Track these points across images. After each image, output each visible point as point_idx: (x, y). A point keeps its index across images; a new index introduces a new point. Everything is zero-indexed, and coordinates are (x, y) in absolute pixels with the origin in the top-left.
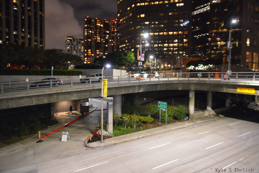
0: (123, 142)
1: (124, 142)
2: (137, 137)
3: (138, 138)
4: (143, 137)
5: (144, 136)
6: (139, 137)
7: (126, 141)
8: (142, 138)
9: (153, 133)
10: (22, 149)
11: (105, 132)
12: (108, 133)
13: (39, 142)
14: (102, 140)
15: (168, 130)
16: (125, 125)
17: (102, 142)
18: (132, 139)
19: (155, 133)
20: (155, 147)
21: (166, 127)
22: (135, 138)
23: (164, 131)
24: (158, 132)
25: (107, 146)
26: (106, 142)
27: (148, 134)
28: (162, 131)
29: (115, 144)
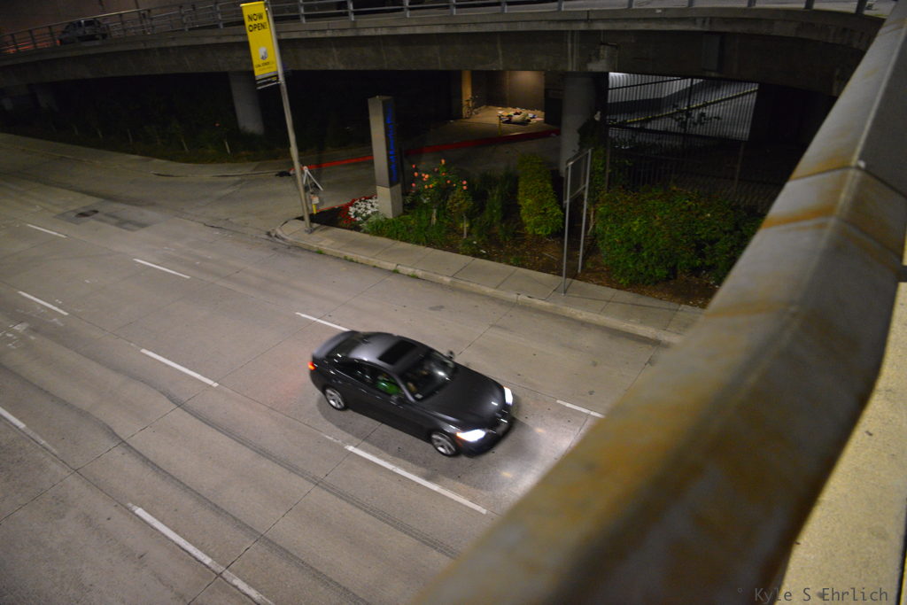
0: (342, 257)
1: (346, 258)
2: (392, 266)
3: (396, 272)
4: (415, 277)
7: (355, 260)
9: (462, 282)
10: (237, 179)
11: (372, 206)
12: (369, 212)
13: (282, 174)
14: (308, 225)
15: (548, 304)
16: (435, 211)
17: (306, 231)
18: (375, 262)
19: (471, 285)
20: (315, 319)
21: (565, 292)
22: (386, 264)
23: (520, 297)
24: (489, 291)
25: (296, 248)
26: (317, 235)
27: (441, 277)
28: (513, 296)
29: (320, 253)
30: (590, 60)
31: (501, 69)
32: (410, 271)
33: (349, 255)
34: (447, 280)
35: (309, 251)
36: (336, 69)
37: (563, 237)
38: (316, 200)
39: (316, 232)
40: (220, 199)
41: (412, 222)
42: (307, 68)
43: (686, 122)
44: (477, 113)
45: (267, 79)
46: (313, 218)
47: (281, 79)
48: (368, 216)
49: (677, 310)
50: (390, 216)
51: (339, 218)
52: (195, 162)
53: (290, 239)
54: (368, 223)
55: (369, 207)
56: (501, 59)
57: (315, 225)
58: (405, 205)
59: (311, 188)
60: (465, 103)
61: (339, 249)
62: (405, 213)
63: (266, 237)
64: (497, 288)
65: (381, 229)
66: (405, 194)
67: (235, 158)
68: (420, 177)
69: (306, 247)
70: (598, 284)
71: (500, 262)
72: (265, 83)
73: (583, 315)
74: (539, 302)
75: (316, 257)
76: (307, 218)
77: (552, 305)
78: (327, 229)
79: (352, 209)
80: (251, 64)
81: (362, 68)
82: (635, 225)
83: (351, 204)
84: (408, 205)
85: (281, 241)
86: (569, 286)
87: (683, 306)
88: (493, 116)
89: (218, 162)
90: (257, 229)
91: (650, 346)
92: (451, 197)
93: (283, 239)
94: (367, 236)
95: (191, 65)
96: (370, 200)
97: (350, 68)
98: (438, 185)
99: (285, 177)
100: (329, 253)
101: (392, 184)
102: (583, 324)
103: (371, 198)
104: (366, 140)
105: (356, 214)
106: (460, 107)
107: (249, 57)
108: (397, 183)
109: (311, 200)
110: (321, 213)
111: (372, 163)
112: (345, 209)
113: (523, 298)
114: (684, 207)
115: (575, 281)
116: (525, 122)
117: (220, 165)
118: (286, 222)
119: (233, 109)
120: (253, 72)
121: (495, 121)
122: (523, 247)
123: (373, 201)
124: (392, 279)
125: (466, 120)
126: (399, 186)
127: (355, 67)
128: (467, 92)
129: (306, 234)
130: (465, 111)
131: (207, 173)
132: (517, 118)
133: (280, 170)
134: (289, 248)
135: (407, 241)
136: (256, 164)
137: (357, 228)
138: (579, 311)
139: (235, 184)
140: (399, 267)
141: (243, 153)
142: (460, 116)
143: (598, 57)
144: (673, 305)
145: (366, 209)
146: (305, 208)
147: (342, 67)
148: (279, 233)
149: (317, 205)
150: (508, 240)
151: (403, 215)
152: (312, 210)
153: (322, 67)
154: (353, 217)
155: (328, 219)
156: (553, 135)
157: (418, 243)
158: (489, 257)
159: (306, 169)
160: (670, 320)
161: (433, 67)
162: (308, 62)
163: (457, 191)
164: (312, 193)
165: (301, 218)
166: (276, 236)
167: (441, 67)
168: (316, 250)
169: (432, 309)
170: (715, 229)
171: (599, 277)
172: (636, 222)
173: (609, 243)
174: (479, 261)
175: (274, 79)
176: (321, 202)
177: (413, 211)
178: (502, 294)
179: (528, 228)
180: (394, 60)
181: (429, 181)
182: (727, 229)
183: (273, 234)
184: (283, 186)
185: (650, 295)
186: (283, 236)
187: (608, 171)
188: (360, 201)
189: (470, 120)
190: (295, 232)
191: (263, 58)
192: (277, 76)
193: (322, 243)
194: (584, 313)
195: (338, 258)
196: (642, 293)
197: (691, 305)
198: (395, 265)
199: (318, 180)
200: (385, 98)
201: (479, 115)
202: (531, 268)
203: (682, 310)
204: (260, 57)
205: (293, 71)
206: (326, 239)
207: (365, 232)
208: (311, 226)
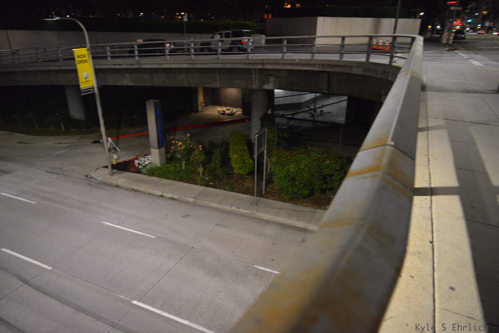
0: (131, 188)
1: (133, 189)
2: (159, 193)
3: (162, 196)
4: (173, 199)
5: (175, 197)
6: (165, 194)
7: (138, 190)
8: (169, 198)
9: (199, 201)
10: (68, 145)
11: (148, 160)
12: (146, 163)
13: (95, 142)
14: (111, 171)
15: (247, 212)
16: (184, 162)
17: (109, 174)
18: (150, 191)
19: (205, 202)
20: (113, 225)
21: (256, 205)
22: (156, 192)
23: (232, 208)
24: (215, 205)
25: (103, 184)
26: (116, 176)
27: (188, 199)
28: (228, 208)
29: (117, 186)
30: (264, 84)
31: (218, 87)
32: (170, 195)
33: (135, 187)
34: (191, 200)
35: (111, 185)
36: (128, 85)
37: (254, 174)
38: (115, 157)
39: (115, 174)
40: (58, 156)
41: (171, 168)
42: (111, 84)
43: (314, 115)
44: (206, 109)
45: (88, 90)
46: (114, 167)
47: (96, 90)
48: (146, 165)
49: (315, 212)
50: (158, 165)
51: (129, 166)
52: (42, 135)
53: (100, 179)
54: (146, 169)
55: (146, 160)
56: (218, 81)
57: (115, 171)
58: (167, 159)
59: (112, 150)
60: (200, 104)
61: (129, 184)
62: (167, 163)
63: (85, 178)
64: (219, 204)
65: (153, 172)
66: (167, 152)
67: (67, 133)
68: (175, 144)
69: (109, 183)
70: (274, 200)
71: (220, 189)
72: (86, 92)
73: (266, 217)
74: (242, 211)
75: (115, 189)
76: (110, 167)
77: (251, 212)
78: (121, 173)
79: (136, 162)
80: (78, 81)
81: (143, 85)
82: (291, 168)
83: (136, 159)
84: (169, 159)
85: (94, 181)
86: (258, 201)
87: (318, 210)
88: (215, 111)
89: (57, 135)
90: (79, 173)
91: (303, 232)
92: (193, 154)
93: (95, 179)
94: (145, 176)
95: (41, 81)
96: (147, 156)
97: (136, 85)
98: (185, 148)
99: (97, 144)
100: (122, 186)
101: (159, 147)
102: (268, 222)
103: (147, 155)
104: (145, 123)
105: (139, 164)
106: (197, 106)
107: (77, 77)
108: (163, 146)
109: (112, 157)
110: (118, 164)
111: (147, 136)
112: (132, 161)
113: (234, 208)
114: (315, 158)
115: (262, 198)
116: (232, 114)
117: (57, 137)
118: (97, 169)
119: (67, 106)
120: (79, 86)
121: (216, 113)
122: (233, 181)
123: (149, 157)
124: (160, 201)
125: (201, 113)
126: (163, 149)
127: (138, 85)
128: (201, 98)
129: (109, 176)
130: (200, 108)
131: (49, 141)
132: (228, 112)
133: (94, 140)
134: (99, 184)
135: (168, 179)
136: (79, 136)
137: (139, 172)
138: (264, 215)
139: (67, 148)
140: (164, 193)
141: (72, 130)
142: (197, 111)
143: (268, 82)
144: (313, 210)
145: (145, 161)
146: (109, 162)
147: (131, 84)
148: (93, 175)
149: (116, 159)
150: (225, 177)
151: (166, 164)
152: (113, 162)
153: (120, 84)
154: (137, 166)
155: (123, 167)
156: (247, 121)
157: (174, 180)
158: (214, 187)
159: (110, 139)
160: (312, 218)
161: (182, 85)
162: (112, 81)
163: (197, 151)
164: (113, 153)
165: (106, 167)
166: (91, 177)
167: (186, 85)
168: (115, 185)
169: (183, 217)
170: (331, 169)
171: (274, 196)
172: (292, 166)
173: (279, 178)
174: (208, 189)
175: (92, 90)
176: (119, 158)
177: (171, 162)
178: (222, 207)
179: (235, 170)
180: (160, 81)
181: (181, 146)
182: (337, 169)
183: (89, 176)
184: (96, 148)
185: (301, 205)
186: (95, 177)
187: (276, 140)
188: (142, 157)
189: (203, 113)
190: (103, 175)
191: (86, 78)
192: (93, 88)
193: (118, 181)
194: (267, 216)
195: (128, 189)
196: (297, 204)
197: (322, 209)
198: (161, 192)
199: (117, 145)
200: (156, 101)
201: (208, 110)
202: (238, 192)
203: (318, 212)
204: (84, 78)
205: (104, 86)
206: (121, 179)
207: (144, 174)
208: (112, 171)
